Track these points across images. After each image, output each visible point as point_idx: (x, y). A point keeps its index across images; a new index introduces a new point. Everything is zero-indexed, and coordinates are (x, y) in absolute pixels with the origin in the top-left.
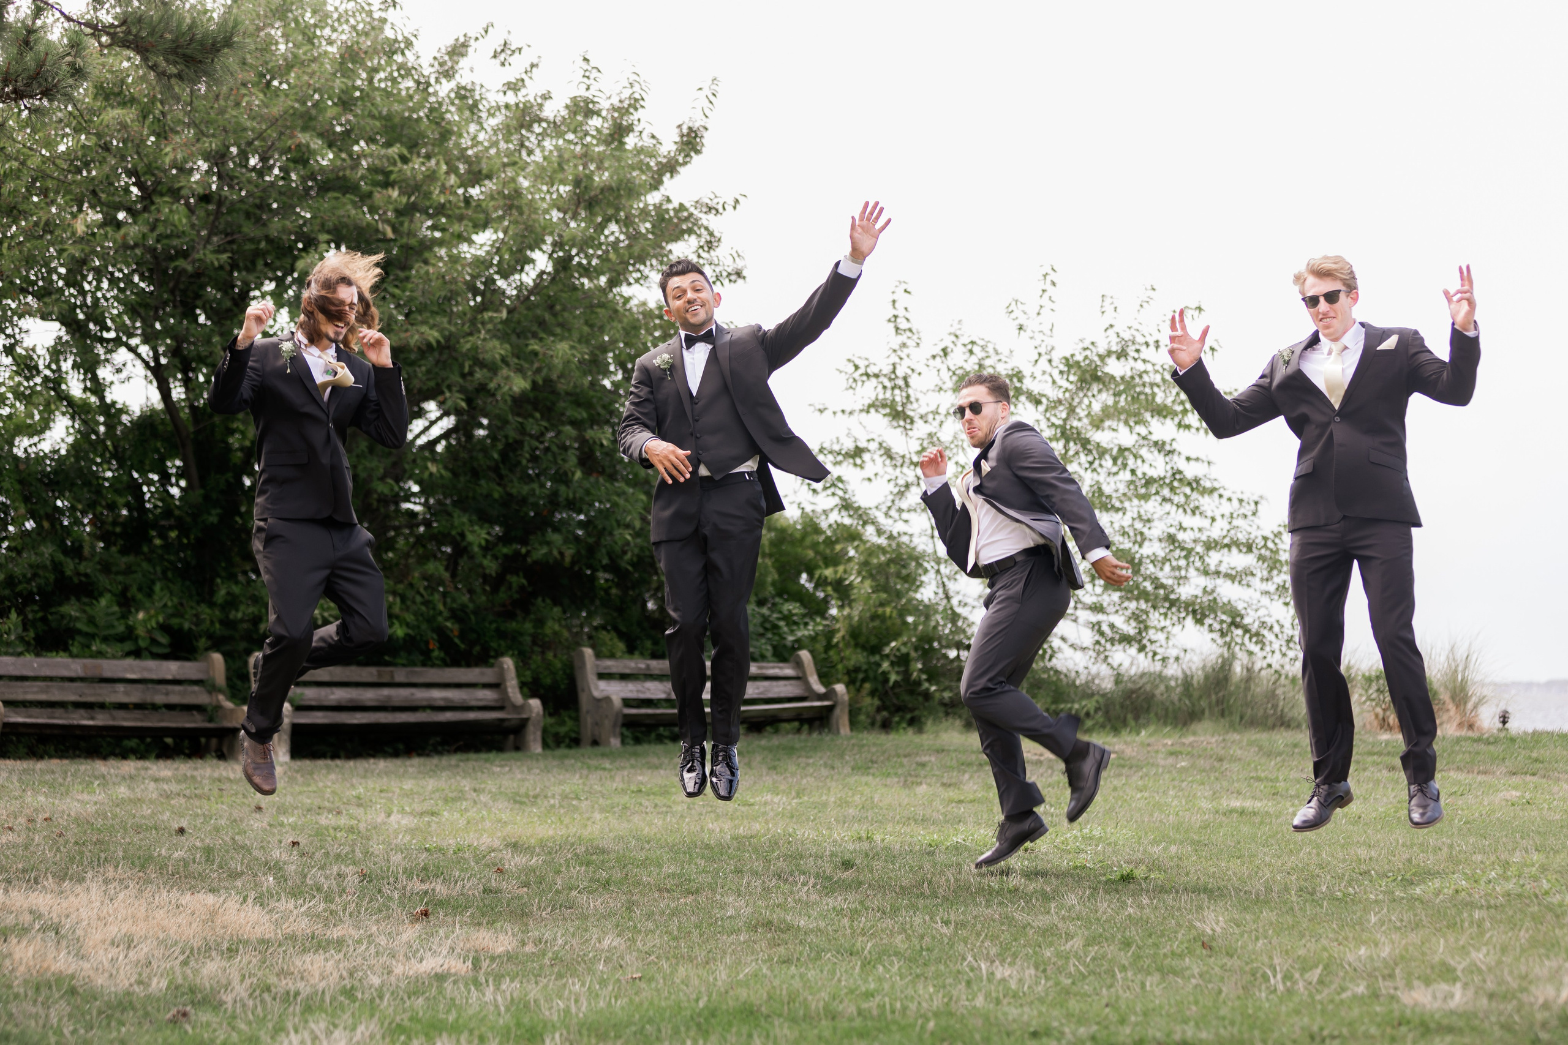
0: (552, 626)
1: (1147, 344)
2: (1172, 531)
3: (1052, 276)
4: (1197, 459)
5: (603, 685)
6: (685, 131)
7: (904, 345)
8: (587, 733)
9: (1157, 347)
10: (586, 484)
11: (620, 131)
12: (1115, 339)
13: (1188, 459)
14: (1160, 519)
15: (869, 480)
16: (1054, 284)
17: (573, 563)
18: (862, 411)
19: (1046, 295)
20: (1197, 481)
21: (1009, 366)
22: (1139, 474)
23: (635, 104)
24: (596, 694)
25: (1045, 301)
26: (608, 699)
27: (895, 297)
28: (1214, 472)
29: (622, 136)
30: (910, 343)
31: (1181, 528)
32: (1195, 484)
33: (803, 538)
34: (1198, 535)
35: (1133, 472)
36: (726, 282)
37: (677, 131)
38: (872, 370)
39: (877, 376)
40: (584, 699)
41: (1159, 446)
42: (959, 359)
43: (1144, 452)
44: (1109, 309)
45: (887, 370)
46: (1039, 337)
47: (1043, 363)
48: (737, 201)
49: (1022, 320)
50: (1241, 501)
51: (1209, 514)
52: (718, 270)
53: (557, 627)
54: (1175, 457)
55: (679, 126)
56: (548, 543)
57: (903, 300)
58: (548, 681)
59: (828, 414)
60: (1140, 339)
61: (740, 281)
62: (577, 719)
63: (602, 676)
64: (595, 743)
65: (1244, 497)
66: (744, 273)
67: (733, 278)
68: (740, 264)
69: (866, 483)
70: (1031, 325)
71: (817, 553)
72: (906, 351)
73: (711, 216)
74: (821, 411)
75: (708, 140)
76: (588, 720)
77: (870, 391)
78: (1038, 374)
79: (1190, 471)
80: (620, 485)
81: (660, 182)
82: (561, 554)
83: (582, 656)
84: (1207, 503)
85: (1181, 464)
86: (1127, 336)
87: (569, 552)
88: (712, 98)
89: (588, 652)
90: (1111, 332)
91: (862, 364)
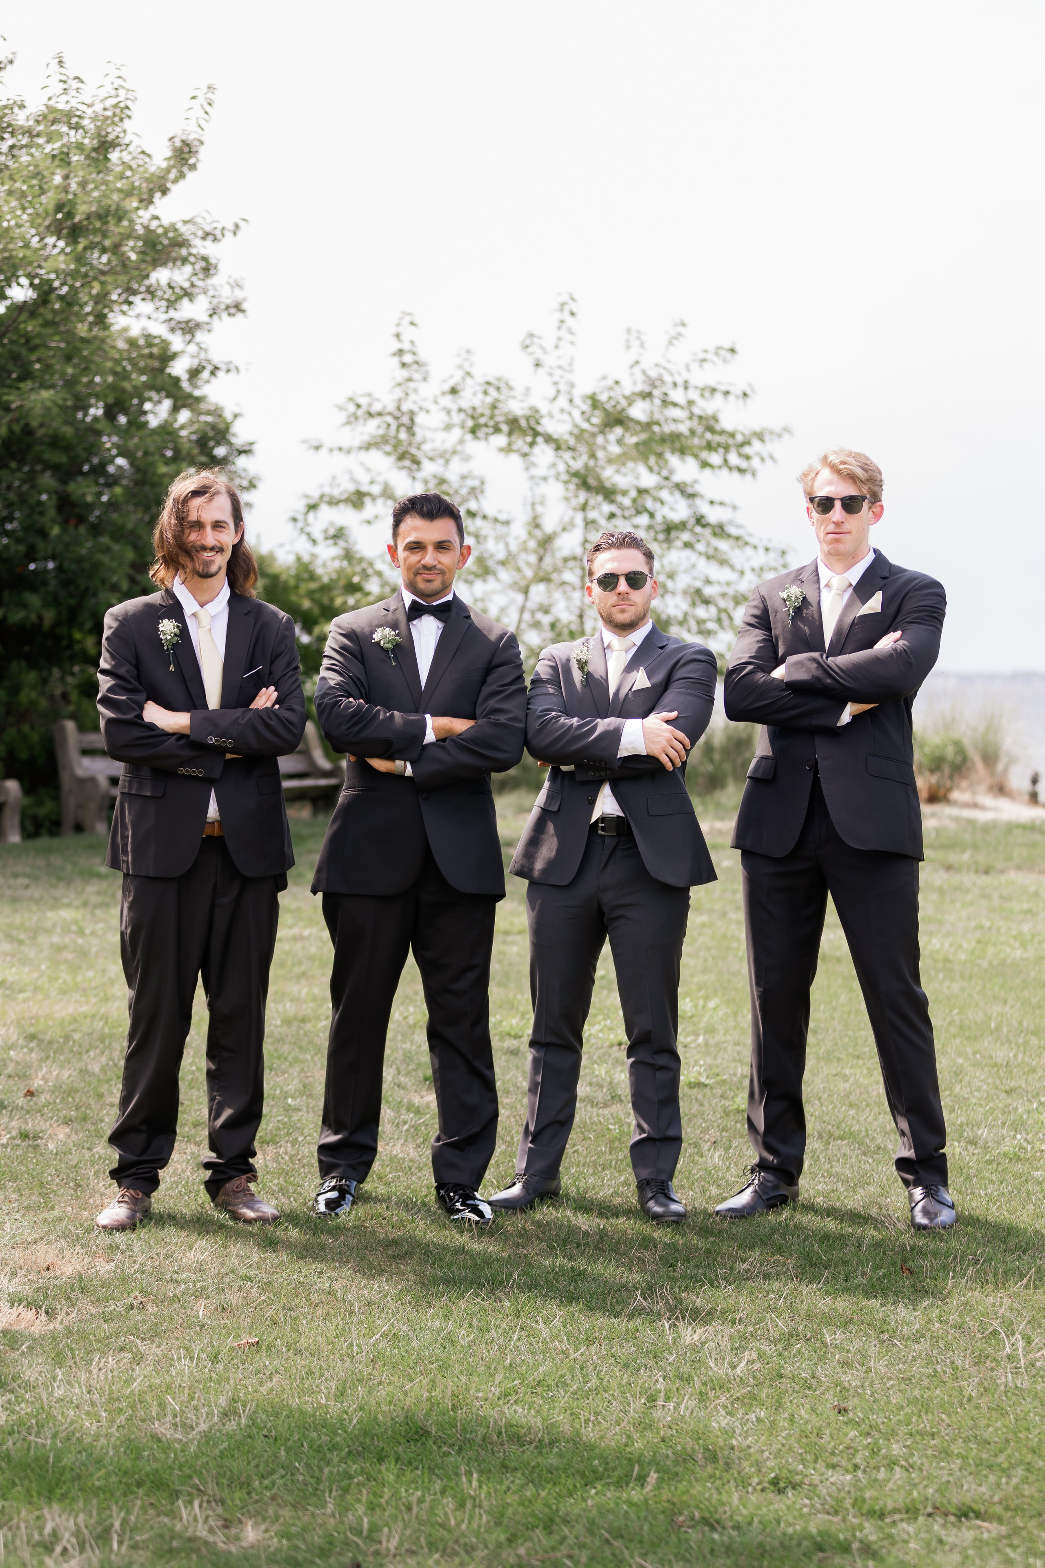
0: (27, 695)
1: (675, 385)
2: (698, 584)
3: (574, 307)
4: (721, 504)
5: (86, 762)
6: (178, 144)
7: (410, 380)
8: (69, 818)
9: (686, 388)
10: (66, 538)
11: (105, 146)
12: (640, 378)
13: (712, 502)
14: (686, 571)
15: (369, 522)
16: (572, 314)
17: (53, 627)
18: (361, 448)
19: (565, 326)
20: (721, 527)
21: (526, 405)
22: (659, 518)
23: (121, 113)
24: (80, 772)
25: (563, 333)
26: (92, 780)
27: (400, 329)
28: (739, 518)
29: (107, 151)
30: (417, 376)
31: (708, 582)
32: (720, 531)
33: (297, 587)
34: (725, 589)
35: (652, 515)
36: (224, 315)
37: (169, 144)
38: (377, 407)
39: (380, 414)
40: (65, 779)
41: (681, 488)
42: (471, 398)
43: (664, 494)
44: (635, 344)
45: (391, 407)
46: (557, 373)
47: (562, 402)
48: (237, 226)
49: (539, 354)
50: (767, 549)
51: (738, 566)
52: (215, 301)
53: (34, 695)
54: (698, 501)
55: (171, 139)
56: (25, 606)
57: (408, 333)
58: (24, 755)
59: (323, 452)
60: (668, 378)
61: (240, 315)
62: (56, 797)
63: (87, 752)
64: (79, 828)
65: (771, 545)
66: (244, 306)
67: (233, 311)
68: (239, 294)
69: (365, 526)
70: (549, 361)
71: (313, 600)
72: (412, 385)
73: (208, 243)
74: (317, 448)
75: (204, 156)
76: (70, 802)
77: (372, 428)
78: (556, 412)
79: (714, 515)
80: (105, 540)
81: (151, 202)
82: (41, 618)
83: (63, 730)
84: (737, 557)
85: (704, 508)
86: (653, 374)
87: (49, 616)
88: (208, 108)
89: (70, 726)
90: (637, 370)
91: (363, 401)
